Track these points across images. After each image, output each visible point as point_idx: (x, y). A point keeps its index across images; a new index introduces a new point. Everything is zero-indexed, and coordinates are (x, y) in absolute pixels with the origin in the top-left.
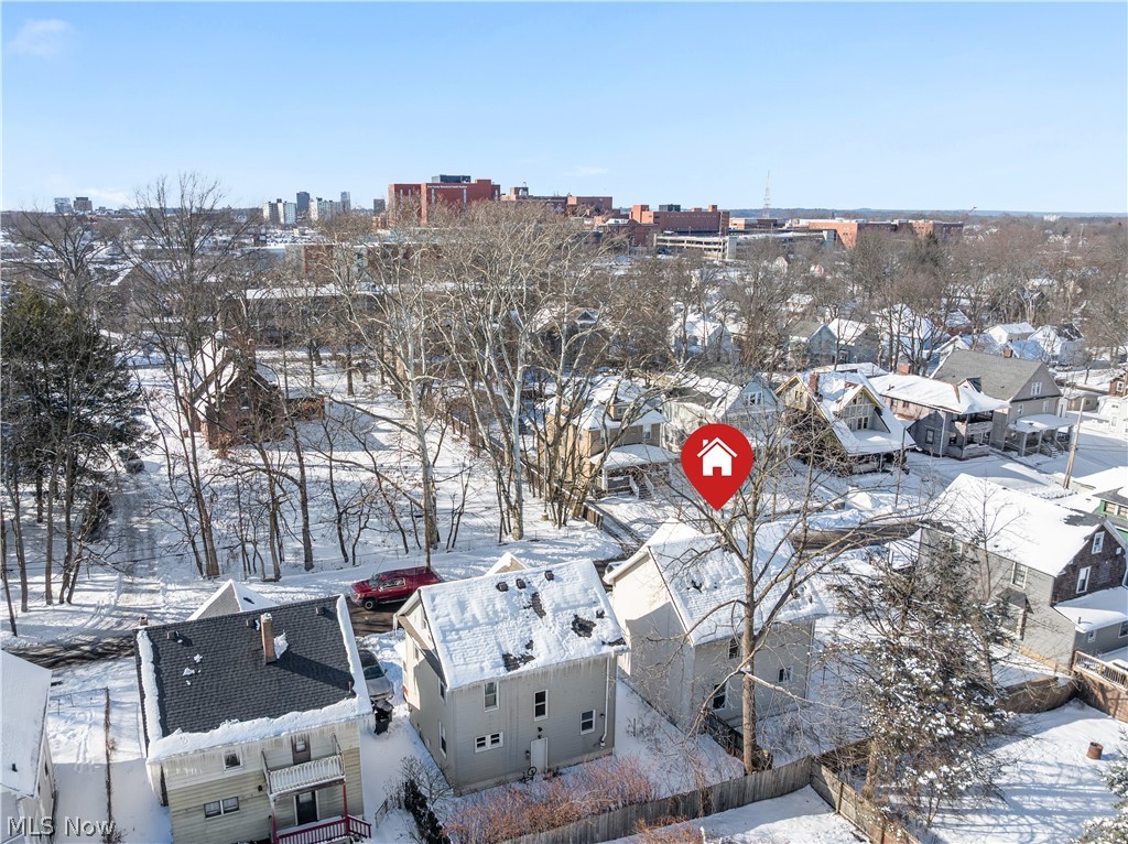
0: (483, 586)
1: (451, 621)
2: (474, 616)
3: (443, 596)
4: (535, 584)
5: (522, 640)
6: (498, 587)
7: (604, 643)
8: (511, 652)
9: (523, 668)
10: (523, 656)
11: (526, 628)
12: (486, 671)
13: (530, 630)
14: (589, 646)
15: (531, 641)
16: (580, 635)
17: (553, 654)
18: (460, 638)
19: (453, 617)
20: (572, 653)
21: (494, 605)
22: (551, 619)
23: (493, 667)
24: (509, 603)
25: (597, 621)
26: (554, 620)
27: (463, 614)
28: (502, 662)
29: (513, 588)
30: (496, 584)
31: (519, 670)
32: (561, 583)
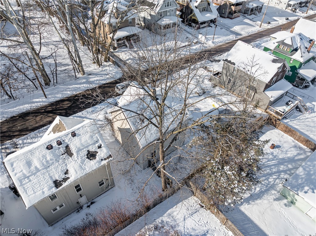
0: (39, 150)
1: (23, 174)
2: (36, 167)
3: (17, 162)
4: (67, 141)
5: (62, 171)
6: (47, 148)
7: (102, 160)
8: (57, 179)
9: (65, 185)
10: (64, 179)
11: (64, 165)
12: (46, 193)
13: (66, 165)
14: (95, 164)
15: (67, 170)
16: (91, 160)
17: (78, 173)
18: (30, 181)
19: (24, 171)
20: (87, 170)
21: (46, 159)
22: (76, 156)
23: (49, 190)
24: (54, 155)
25: (98, 150)
26: (78, 156)
27: (30, 167)
28: (53, 185)
29: (55, 146)
30: (46, 147)
31: (63, 186)
32: (79, 137)
